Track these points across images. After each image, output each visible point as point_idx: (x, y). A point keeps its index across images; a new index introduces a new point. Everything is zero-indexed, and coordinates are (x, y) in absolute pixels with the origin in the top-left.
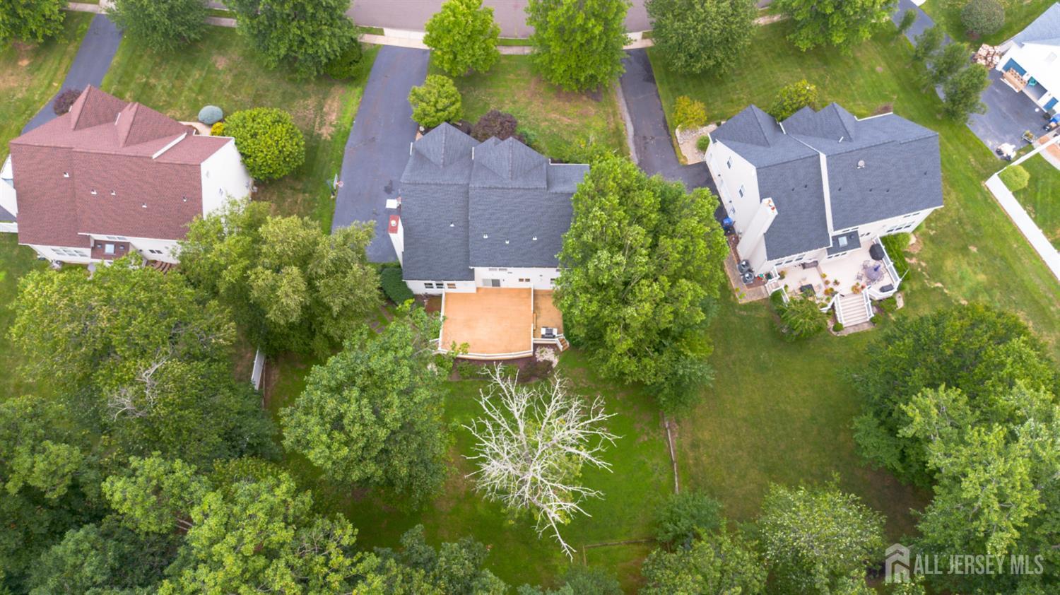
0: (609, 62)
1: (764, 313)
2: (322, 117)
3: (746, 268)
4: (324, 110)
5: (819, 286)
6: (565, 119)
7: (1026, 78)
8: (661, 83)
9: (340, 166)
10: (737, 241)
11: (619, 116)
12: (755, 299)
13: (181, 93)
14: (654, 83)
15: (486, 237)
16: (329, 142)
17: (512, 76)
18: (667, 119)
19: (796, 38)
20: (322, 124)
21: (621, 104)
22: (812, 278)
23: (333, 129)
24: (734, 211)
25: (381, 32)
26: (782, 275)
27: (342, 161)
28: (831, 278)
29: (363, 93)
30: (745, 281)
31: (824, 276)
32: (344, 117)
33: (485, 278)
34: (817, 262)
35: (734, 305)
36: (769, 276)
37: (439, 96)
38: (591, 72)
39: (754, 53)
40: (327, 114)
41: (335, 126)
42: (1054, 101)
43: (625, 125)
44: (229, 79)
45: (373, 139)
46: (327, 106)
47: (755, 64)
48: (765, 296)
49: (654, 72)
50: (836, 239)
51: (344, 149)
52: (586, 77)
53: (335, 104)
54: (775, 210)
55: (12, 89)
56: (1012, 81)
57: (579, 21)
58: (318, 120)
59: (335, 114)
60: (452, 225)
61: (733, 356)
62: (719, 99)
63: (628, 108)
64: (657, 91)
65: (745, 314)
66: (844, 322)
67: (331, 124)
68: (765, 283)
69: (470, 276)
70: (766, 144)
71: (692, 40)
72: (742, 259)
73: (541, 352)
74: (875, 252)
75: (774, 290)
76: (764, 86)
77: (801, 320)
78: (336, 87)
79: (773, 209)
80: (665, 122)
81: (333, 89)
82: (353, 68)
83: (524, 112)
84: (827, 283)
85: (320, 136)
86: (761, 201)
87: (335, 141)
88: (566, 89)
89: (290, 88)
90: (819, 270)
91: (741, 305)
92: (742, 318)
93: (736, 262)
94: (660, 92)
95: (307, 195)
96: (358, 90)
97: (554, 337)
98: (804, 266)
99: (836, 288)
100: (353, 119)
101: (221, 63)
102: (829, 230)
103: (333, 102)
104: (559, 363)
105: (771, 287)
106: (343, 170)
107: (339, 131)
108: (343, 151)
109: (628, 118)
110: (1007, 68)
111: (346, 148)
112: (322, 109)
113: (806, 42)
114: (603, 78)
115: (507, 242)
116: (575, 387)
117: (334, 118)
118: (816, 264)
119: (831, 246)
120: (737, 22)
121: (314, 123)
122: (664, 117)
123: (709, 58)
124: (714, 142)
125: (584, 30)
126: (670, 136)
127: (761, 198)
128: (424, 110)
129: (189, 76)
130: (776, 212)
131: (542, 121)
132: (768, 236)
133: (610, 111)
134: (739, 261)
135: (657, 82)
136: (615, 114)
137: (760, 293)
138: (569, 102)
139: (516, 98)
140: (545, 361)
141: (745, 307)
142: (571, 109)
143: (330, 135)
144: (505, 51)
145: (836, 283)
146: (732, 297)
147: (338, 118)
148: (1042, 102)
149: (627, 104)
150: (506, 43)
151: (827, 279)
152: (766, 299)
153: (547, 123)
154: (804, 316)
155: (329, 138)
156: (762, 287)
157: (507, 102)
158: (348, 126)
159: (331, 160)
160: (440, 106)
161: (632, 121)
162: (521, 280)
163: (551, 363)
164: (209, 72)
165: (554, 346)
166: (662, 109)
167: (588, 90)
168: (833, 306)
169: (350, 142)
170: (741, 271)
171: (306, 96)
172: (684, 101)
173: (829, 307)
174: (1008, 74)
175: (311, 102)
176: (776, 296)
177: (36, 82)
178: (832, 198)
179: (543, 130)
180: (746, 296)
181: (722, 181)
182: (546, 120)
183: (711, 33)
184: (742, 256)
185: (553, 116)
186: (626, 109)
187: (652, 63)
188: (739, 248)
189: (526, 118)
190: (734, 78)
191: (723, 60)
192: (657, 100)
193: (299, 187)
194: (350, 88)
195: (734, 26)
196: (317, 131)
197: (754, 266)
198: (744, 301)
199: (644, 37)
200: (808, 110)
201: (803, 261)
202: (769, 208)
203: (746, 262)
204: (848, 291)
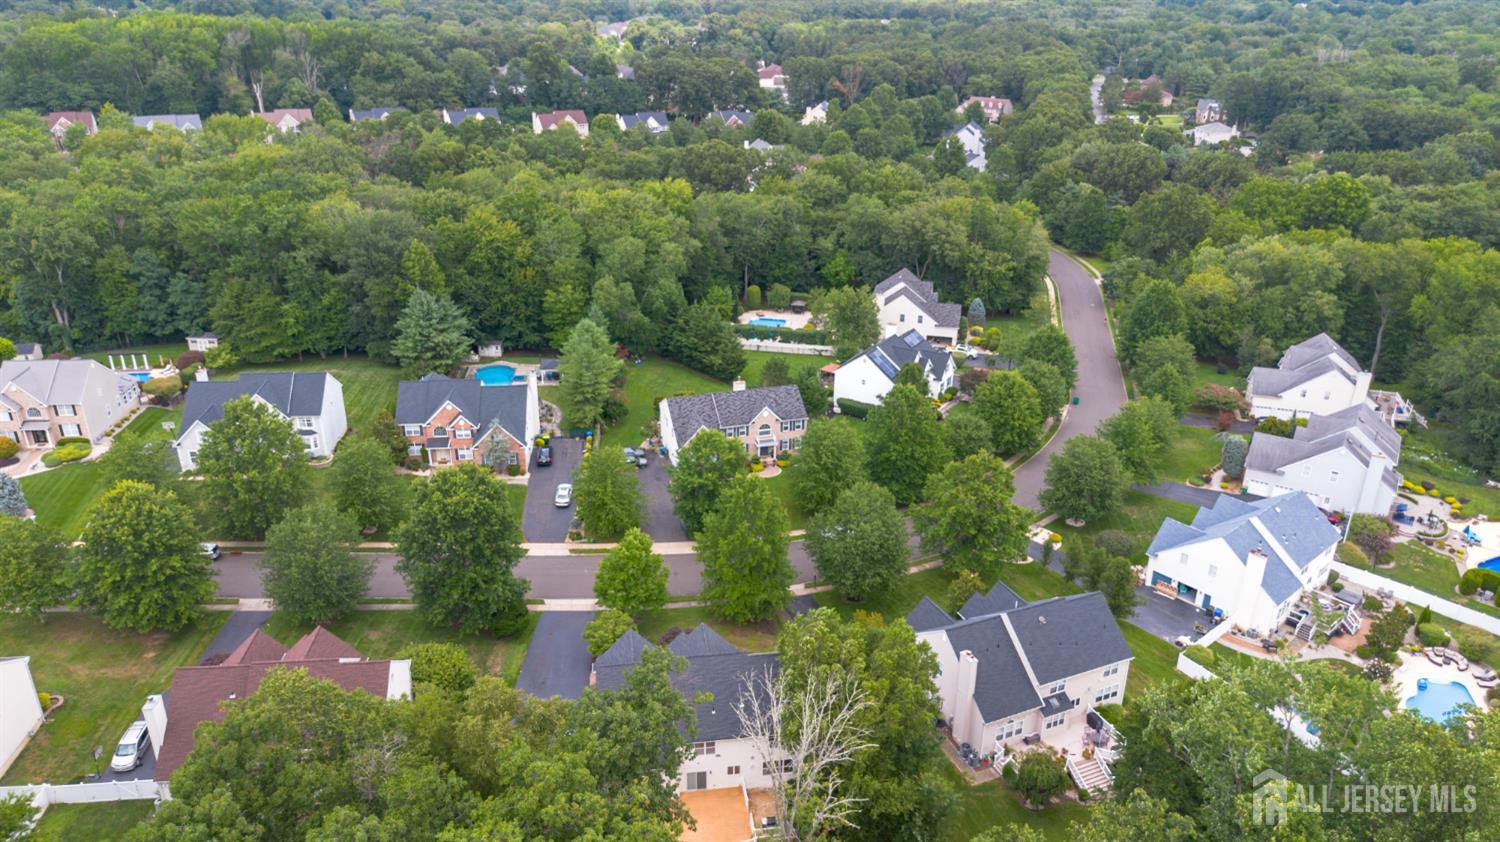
1: (1001, 792)
3: (967, 749)
4: (488, 663)
7: (1174, 585)
12: (987, 780)
25: (542, 603)
26: (1007, 750)
28: (1057, 748)
29: (528, 648)
30: (971, 763)
31: (1049, 748)
32: (510, 668)
33: (692, 771)
34: (1038, 734)
35: (967, 788)
36: (993, 754)
38: (764, 596)
39: (916, 588)
40: (491, 667)
41: (500, 676)
42: (1207, 598)
44: (383, 646)
46: (490, 661)
48: (996, 775)
50: (1045, 698)
53: (499, 659)
55: (135, 677)
56: (1162, 590)
59: (500, 666)
65: (982, 795)
66: (1087, 787)
67: (496, 675)
68: (992, 764)
70: (950, 623)
72: (960, 744)
74: (1092, 721)
75: (1003, 766)
78: (501, 645)
79: (972, 659)
81: (496, 648)
84: (1055, 752)
86: (958, 656)
88: (741, 620)
90: (1043, 744)
91: (975, 787)
92: (981, 799)
93: (956, 748)
96: (522, 647)
98: (1026, 741)
99: (1066, 757)
100: (519, 670)
101: (374, 636)
102: (1036, 689)
103: (496, 657)
105: (1001, 762)
110: (1154, 582)
112: (486, 663)
115: (714, 713)
117: (498, 669)
118: (1037, 738)
119: (1044, 706)
123: (875, 576)
128: (601, 637)
130: (976, 660)
132: (977, 696)
134: (958, 746)
137: (991, 775)
138: (745, 637)
141: (980, 788)
144: (671, 606)
145: (1065, 752)
146: (963, 781)
147: (504, 670)
148: (1199, 602)
150: (673, 600)
151: (1053, 749)
152: (998, 778)
156: (991, 768)
158: (514, 675)
162: (730, 771)
164: (361, 642)
167: (764, 621)
168: (1069, 772)
170: (964, 755)
172: (861, 614)
174: (1158, 586)
176: (1008, 771)
177: (163, 668)
178: (1027, 653)
180: (977, 779)
184: (960, 740)
187: (820, 603)
188: (954, 735)
191: (889, 581)
194: (513, 645)
197: (975, 747)
198: (976, 783)
199: (807, 587)
200: (977, 595)
201: (1024, 735)
202: (969, 658)
203: (967, 746)
204: (1079, 758)
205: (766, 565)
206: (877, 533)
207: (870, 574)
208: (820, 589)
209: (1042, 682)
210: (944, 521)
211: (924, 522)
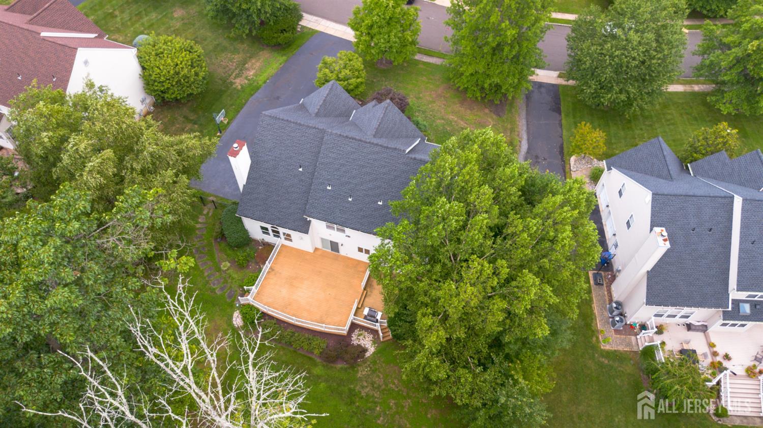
0: (517, 76)
1: (629, 368)
2: (241, 70)
3: (619, 309)
4: (247, 65)
5: (705, 355)
6: (462, 123)
8: (567, 116)
9: (239, 112)
10: (614, 278)
11: (516, 133)
12: (621, 348)
13: (133, 25)
14: (560, 114)
15: (329, 188)
16: (238, 91)
17: (424, 79)
18: (565, 146)
19: (717, 101)
20: (237, 76)
21: (522, 125)
22: (697, 343)
23: (246, 81)
24: (616, 246)
26: (660, 330)
27: (242, 108)
28: (721, 350)
29: (286, 61)
30: (614, 324)
31: (711, 345)
32: (261, 76)
33: (323, 237)
34: (706, 326)
35: (595, 348)
36: (643, 327)
37: (345, 67)
38: (497, 80)
39: (669, 112)
40: (247, 69)
41: (249, 80)
43: (520, 142)
44: (178, 25)
45: (278, 98)
46: (250, 64)
47: (668, 120)
48: (635, 349)
49: (562, 104)
50: (736, 303)
51: (248, 100)
52: (490, 85)
53: (258, 64)
54: (668, 243)
57: (493, 19)
58: (237, 72)
59: (254, 71)
60: (301, 170)
61: (581, 408)
62: (623, 141)
63: (528, 128)
64: (561, 120)
65: (606, 362)
66: (729, 408)
67: (246, 78)
68: (636, 334)
69: (304, 228)
70: (669, 177)
71: (606, 67)
72: (615, 299)
73: (359, 335)
75: (647, 344)
76: (674, 141)
77: (677, 387)
78: (265, 51)
79: (665, 240)
80: (562, 148)
81: (261, 53)
82: (282, 36)
83: (424, 108)
84: (715, 354)
85: (232, 84)
86: (651, 230)
87: (243, 91)
88: (469, 95)
89: (226, 43)
90: (707, 337)
91: (604, 350)
92: (601, 366)
93: (608, 302)
94: (564, 122)
95: (196, 126)
96: (282, 59)
97: (377, 321)
98: (689, 327)
99: (726, 364)
100: (267, 80)
101: (178, 13)
102: (730, 288)
103: (256, 62)
104: (374, 353)
105: (643, 340)
106: (239, 115)
107: (250, 85)
108: (247, 101)
109: (525, 137)
111: (250, 99)
112: (245, 64)
113: (728, 105)
114: (507, 90)
115: (350, 200)
116: (383, 387)
117: (251, 73)
118: (704, 329)
119: (730, 309)
120: (659, 59)
121: (232, 73)
122: (562, 144)
123: (621, 92)
124: (609, 169)
125: (498, 32)
126: (564, 161)
127: (652, 226)
129: (147, 15)
130: (668, 245)
131: (439, 119)
132: (652, 275)
133: (509, 126)
134: (611, 300)
135: (563, 115)
136: (512, 130)
137: (629, 344)
138: (471, 110)
139: (421, 95)
140: (359, 346)
141: (608, 354)
142: (470, 116)
143: (241, 85)
145: (727, 357)
146: (594, 339)
147: (256, 75)
149: (528, 125)
150: (423, 52)
151: (715, 349)
152: (636, 352)
153: (443, 121)
154: (682, 382)
155: (240, 87)
156: (633, 338)
157: (412, 96)
158: (260, 83)
159: (232, 105)
160: (341, 76)
161: (528, 140)
162: (360, 250)
163: (365, 350)
165: (374, 332)
166: (561, 137)
167: (491, 101)
168: (719, 383)
169: (256, 94)
170: (611, 312)
171: (235, 51)
172: (585, 127)
173: (714, 382)
175: (237, 58)
176: (649, 352)
178: (741, 250)
179: (436, 126)
180: (610, 341)
181: (609, 213)
182: (443, 119)
183: (628, 62)
184: (616, 296)
185: (451, 117)
186: (525, 128)
187: (561, 97)
188: (613, 287)
189: (424, 112)
190: (643, 127)
191: (635, 99)
192: (559, 129)
193: (192, 118)
194: (276, 55)
195: (654, 61)
196: (231, 79)
197: (628, 311)
198: (608, 347)
199: (559, 76)
200: (724, 154)
201: (689, 321)
202: (660, 239)
203: (619, 304)
204: (740, 371)
205: (507, 49)
206: (641, 49)
207: (616, 88)
208: (571, 82)
209: (740, 288)
210: (736, 52)
211: (712, 44)
